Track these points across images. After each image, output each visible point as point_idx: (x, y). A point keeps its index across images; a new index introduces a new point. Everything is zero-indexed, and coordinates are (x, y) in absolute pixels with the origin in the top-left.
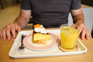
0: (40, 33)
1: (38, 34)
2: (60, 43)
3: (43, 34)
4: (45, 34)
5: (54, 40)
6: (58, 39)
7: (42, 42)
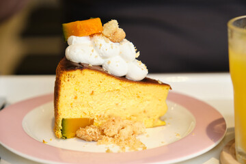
0: (99, 69)
1: (86, 72)
2: (233, 141)
3: (124, 78)
4: (132, 81)
5: (193, 124)
6: (222, 120)
7: (112, 130)
